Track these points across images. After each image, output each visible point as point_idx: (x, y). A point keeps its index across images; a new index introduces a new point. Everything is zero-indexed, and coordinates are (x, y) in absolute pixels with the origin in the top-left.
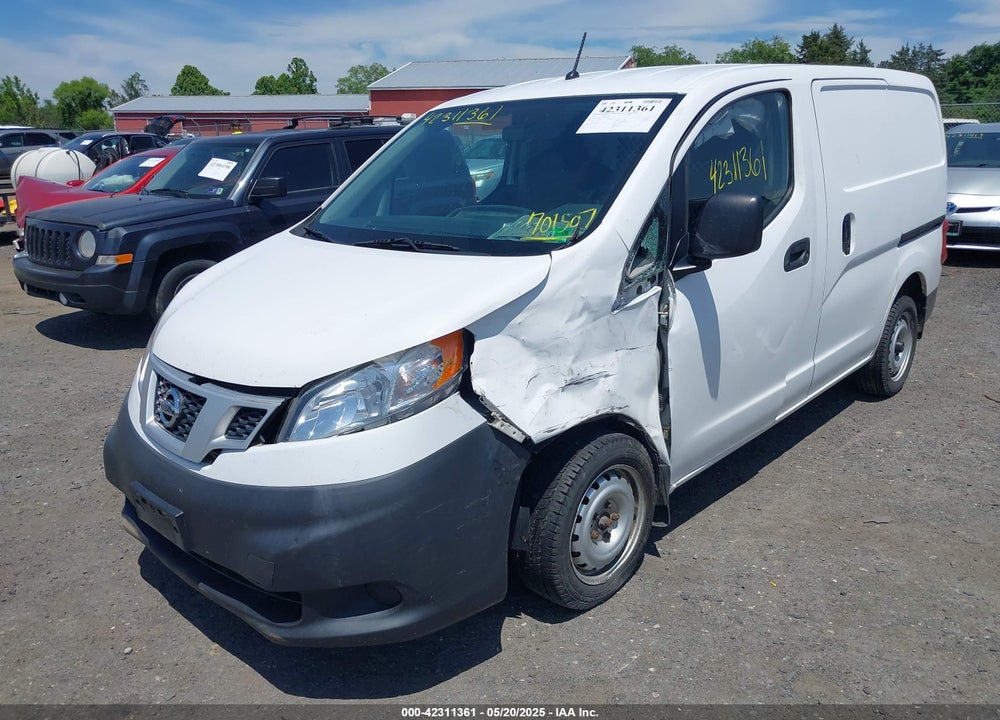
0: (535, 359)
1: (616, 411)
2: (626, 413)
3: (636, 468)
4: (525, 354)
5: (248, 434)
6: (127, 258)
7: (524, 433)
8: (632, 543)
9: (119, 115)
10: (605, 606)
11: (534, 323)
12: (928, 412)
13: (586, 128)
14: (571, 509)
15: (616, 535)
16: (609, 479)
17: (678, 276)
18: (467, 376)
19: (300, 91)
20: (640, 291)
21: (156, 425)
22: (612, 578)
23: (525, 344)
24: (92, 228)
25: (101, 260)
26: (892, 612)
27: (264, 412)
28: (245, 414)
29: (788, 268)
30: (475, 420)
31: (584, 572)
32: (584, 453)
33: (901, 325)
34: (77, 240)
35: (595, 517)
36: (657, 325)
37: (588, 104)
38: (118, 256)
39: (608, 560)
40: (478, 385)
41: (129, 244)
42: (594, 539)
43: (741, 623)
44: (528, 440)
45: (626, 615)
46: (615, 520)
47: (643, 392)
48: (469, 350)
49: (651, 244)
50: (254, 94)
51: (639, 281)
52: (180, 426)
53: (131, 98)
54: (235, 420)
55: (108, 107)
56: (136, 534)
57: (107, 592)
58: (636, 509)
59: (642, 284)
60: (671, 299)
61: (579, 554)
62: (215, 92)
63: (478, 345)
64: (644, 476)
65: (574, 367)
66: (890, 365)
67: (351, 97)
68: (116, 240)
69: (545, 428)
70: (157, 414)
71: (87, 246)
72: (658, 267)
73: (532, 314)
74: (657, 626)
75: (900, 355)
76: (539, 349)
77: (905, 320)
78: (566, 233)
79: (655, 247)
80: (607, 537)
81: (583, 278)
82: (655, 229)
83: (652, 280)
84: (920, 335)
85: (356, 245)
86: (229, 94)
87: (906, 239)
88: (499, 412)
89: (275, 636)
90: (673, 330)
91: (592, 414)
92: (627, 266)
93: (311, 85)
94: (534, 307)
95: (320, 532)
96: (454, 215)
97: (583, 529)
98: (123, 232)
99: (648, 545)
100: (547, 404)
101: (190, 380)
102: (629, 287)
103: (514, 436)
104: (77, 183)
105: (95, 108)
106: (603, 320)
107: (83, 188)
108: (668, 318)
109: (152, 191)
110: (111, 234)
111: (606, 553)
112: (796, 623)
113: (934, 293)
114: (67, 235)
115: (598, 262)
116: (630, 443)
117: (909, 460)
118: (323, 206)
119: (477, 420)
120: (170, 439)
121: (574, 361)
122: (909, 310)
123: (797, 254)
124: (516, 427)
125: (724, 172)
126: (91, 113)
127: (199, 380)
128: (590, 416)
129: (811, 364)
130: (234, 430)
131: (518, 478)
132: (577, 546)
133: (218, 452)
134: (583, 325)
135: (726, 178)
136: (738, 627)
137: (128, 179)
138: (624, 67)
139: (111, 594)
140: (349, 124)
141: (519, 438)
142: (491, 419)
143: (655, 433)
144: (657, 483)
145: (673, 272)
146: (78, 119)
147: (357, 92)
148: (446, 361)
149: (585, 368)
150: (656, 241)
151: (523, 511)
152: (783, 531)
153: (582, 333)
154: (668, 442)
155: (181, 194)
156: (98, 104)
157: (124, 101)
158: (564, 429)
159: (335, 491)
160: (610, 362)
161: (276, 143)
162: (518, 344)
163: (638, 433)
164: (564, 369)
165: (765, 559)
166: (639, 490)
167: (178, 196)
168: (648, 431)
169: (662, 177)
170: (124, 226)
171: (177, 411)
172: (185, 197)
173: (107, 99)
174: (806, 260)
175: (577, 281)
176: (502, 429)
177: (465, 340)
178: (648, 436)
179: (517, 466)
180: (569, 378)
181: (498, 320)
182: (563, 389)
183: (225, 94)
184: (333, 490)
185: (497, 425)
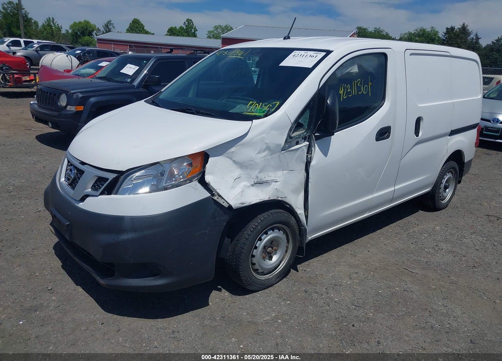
0: (239, 170)
1: (279, 199)
2: (285, 201)
3: (289, 227)
4: (234, 167)
5: (100, 189)
6: (81, 108)
7: (228, 203)
8: (284, 262)
9: (98, 40)
10: (267, 291)
11: (241, 152)
12: (457, 220)
13: (285, 63)
14: (251, 242)
15: (275, 258)
16: (273, 231)
17: (317, 138)
18: (203, 174)
19: (189, 36)
20: (297, 143)
21: (64, 182)
22: (272, 278)
23: (234, 161)
24: (66, 92)
25: (69, 108)
26: (404, 309)
27: (108, 179)
28: (101, 180)
29: (377, 139)
30: (204, 194)
31: (258, 273)
32: (261, 217)
33: (449, 175)
34: (59, 97)
35: (265, 247)
36: (306, 161)
37: (288, 52)
38: (77, 107)
39: (270, 269)
40: (208, 178)
41: (83, 101)
42: (264, 258)
43: (329, 306)
44: (230, 207)
45: (275, 295)
46: (276, 250)
47: (296, 192)
48: (206, 161)
49: (304, 121)
50: (166, 35)
51: (296, 138)
52: (73, 183)
53: (107, 32)
54: (96, 182)
55: (95, 36)
56: (54, 232)
57: (41, 259)
58: (287, 247)
59: (299, 140)
60: (313, 149)
61: (255, 264)
62: (147, 33)
63: (210, 159)
64: (293, 231)
65: (259, 175)
66: (441, 195)
67: (213, 40)
68: (77, 98)
69: (240, 202)
70: (65, 178)
71: (63, 101)
72: (307, 133)
73: (239, 149)
74: (289, 302)
75: (447, 190)
76: (241, 165)
77: (452, 173)
78: (263, 112)
79: (307, 123)
80: (271, 258)
81: (267, 134)
82: (307, 114)
83: (305, 139)
84: (460, 182)
85: (171, 110)
86: (154, 34)
87: (454, 133)
88: (216, 192)
89: (103, 283)
90: (313, 163)
91: (267, 199)
92: (290, 130)
93: (194, 33)
94: (241, 145)
95: (125, 237)
96: (222, 100)
97: (257, 252)
98: (80, 95)
99: (293, 265)
100: (242, 191)
101: (80, 163)
102: (290, 141)
103: (223, 204)
104: (69, 71)
105: (89, 35)
106: (276, 155)
107: (71, 73)
108: (311, 157)
109: (98, 78)
110: (75, 96)
111: (269, 265)
112: (355, 309)
113: (470, 161)
114: (55, 94)
115: (275, 127)
116: (286, 215)
117: (439, 241)
118: (162, 90)
119: (206, 194)
120: (69, 189)
121: (259, 173)
122: (454, 168)
123: (383, 133)
124: (224, 200)
125: (347, 89)
126: (87, 38)
127: (83, 163)
128: (265, 200)
129: (393, 189)
130: (95, 187)
131: (225, 224)
132: (254, 260)
133: (87, 196)
134: (265, 156)
135: (348, 93)
136: (327, 307)
137: (92, 71)
138: (350, 37)
139: (42, 259)
140: (197, 53)
141: (226, 205)
142: (213, 195)
143: (300, 211)
144: (300, 236)
145: (315, 136)
146: (80, 40)
147: (216, 38)
148: (194, 165)
149: (264, 176)
150: (307, 120)
151: (227, 240)
152: (364, 267)
153: (265, 160)
154: (307, 217)
155: (111, 80)
156: (90, 34)
157: (103, 33)
158: (250, 204)
159: (133, 219)
160: (279, 175)
161: (159, 59)
162: (231, 162)
163: (291, 211)
164: (254, 176)
165: (350, 279)
166: (290, 238)
167: (110, 81)
168: (296, 211)
169: (314, 90)
170: (81, 92)
171: (73, 177)
172: (112, 82)
173: (95, 32)
174: (388, 137)
175: (264, 135)
176: (217, 200)
177: (204, 157)
178: (296, 213)
179: (224, 219)
180: (256, 181)
181: (222, 149)
182: (252, 185)
183: (152, 34)
184: (132, 218)
185: (215, 198)
